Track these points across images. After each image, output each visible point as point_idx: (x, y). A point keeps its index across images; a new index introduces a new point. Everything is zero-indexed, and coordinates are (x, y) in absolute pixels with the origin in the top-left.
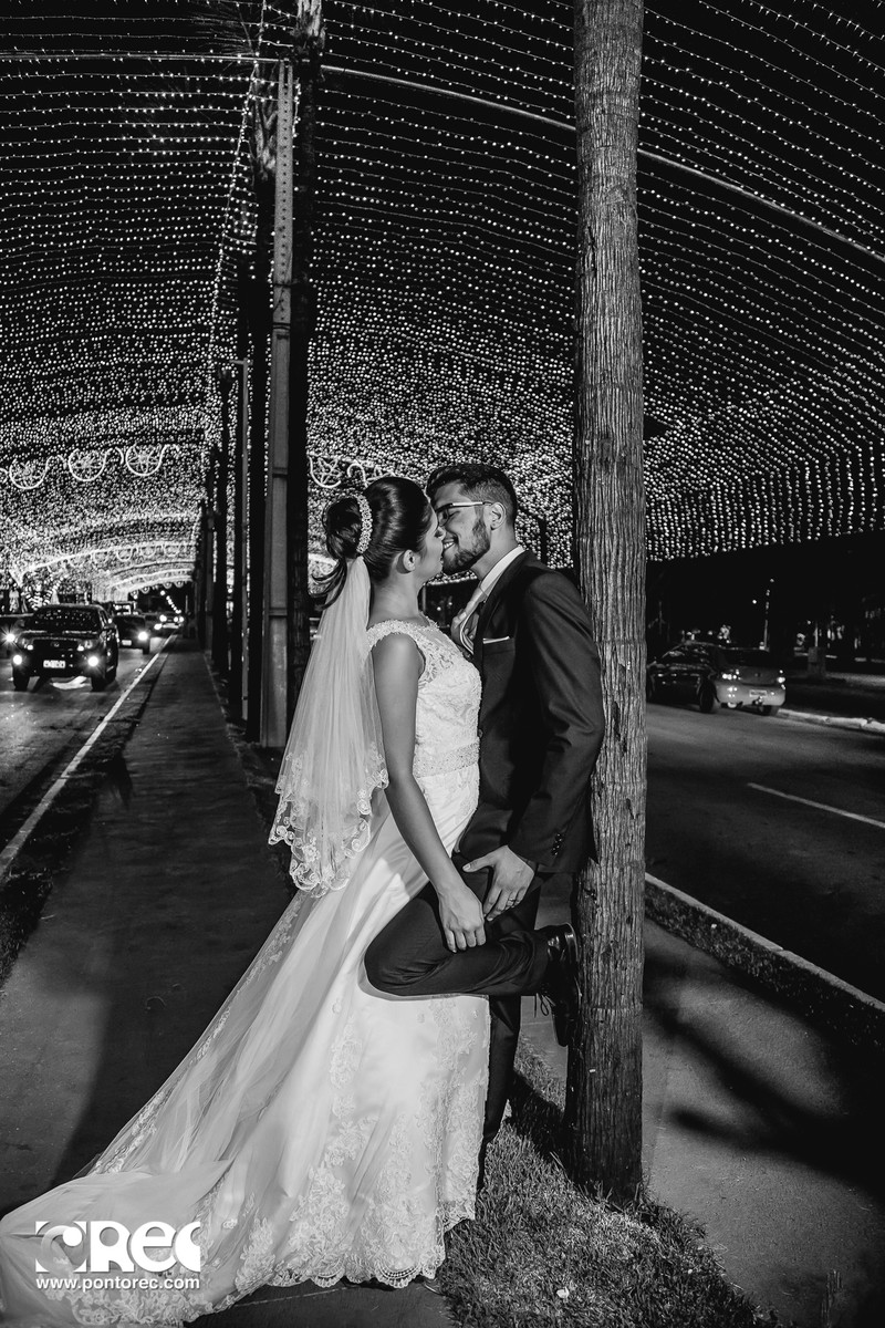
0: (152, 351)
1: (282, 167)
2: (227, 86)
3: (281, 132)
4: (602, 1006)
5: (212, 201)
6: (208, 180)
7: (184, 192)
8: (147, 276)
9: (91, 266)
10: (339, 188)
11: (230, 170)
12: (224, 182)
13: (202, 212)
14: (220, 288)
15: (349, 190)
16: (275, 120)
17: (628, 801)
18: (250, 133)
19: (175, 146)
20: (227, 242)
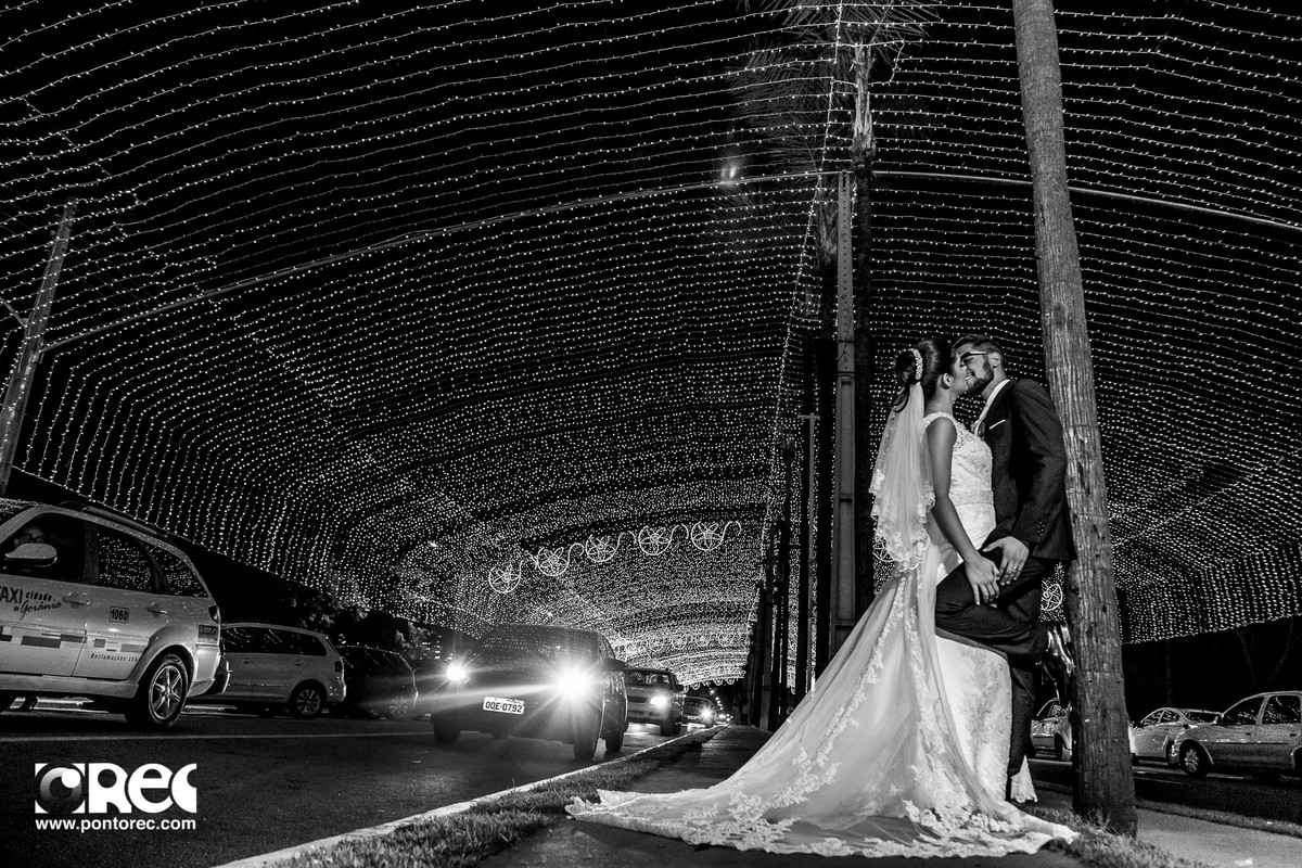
0: (724, 425)
1: (843, 251)
2: (797, 197)
3: (841, 225)
4: (1090, 670)
5: (781, 287)
6: (780, 270)
7: (759, 282)
8: (724, 356)
9: (678, 350)
10: (890, 265)
11: (797, 260)
12: (792, 270)
13: (773, 297)
14: (787, 362)
15: (899, 267)
16: (836, 218)
17: (1094, 526)
18: (814, 229)
19: (753, 246)
20: (794, 321)
